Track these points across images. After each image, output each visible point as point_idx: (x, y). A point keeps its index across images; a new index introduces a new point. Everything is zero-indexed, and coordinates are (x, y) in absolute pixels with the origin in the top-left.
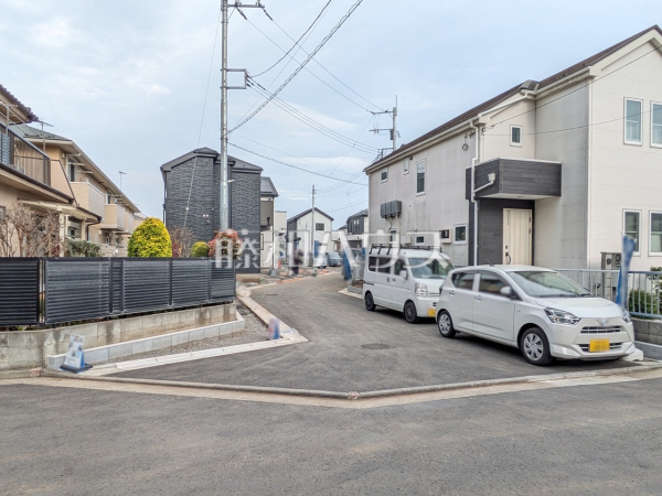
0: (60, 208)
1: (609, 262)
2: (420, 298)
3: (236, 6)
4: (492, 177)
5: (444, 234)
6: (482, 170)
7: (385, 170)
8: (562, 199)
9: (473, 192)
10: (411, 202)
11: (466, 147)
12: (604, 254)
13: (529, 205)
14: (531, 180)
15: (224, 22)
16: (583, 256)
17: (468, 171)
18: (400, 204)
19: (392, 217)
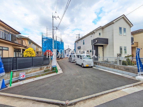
0: (21, 48)
1: (119, 55)
2: (84, 63)
3: (55, 17)
4: (96, 41)
5: (88, 51)
6: (94, 40)
7: (78, 42)
8: (108, 45)
9: (93, 44)
10: (82, 46)
11: (91, 36)
12: (118, 54)
13: (102, 46)
14: (103, 41)
15: (53, 20)
16: (113, 55)
17: (92, 40)
18: (80, 47)
19: (79, 49)
